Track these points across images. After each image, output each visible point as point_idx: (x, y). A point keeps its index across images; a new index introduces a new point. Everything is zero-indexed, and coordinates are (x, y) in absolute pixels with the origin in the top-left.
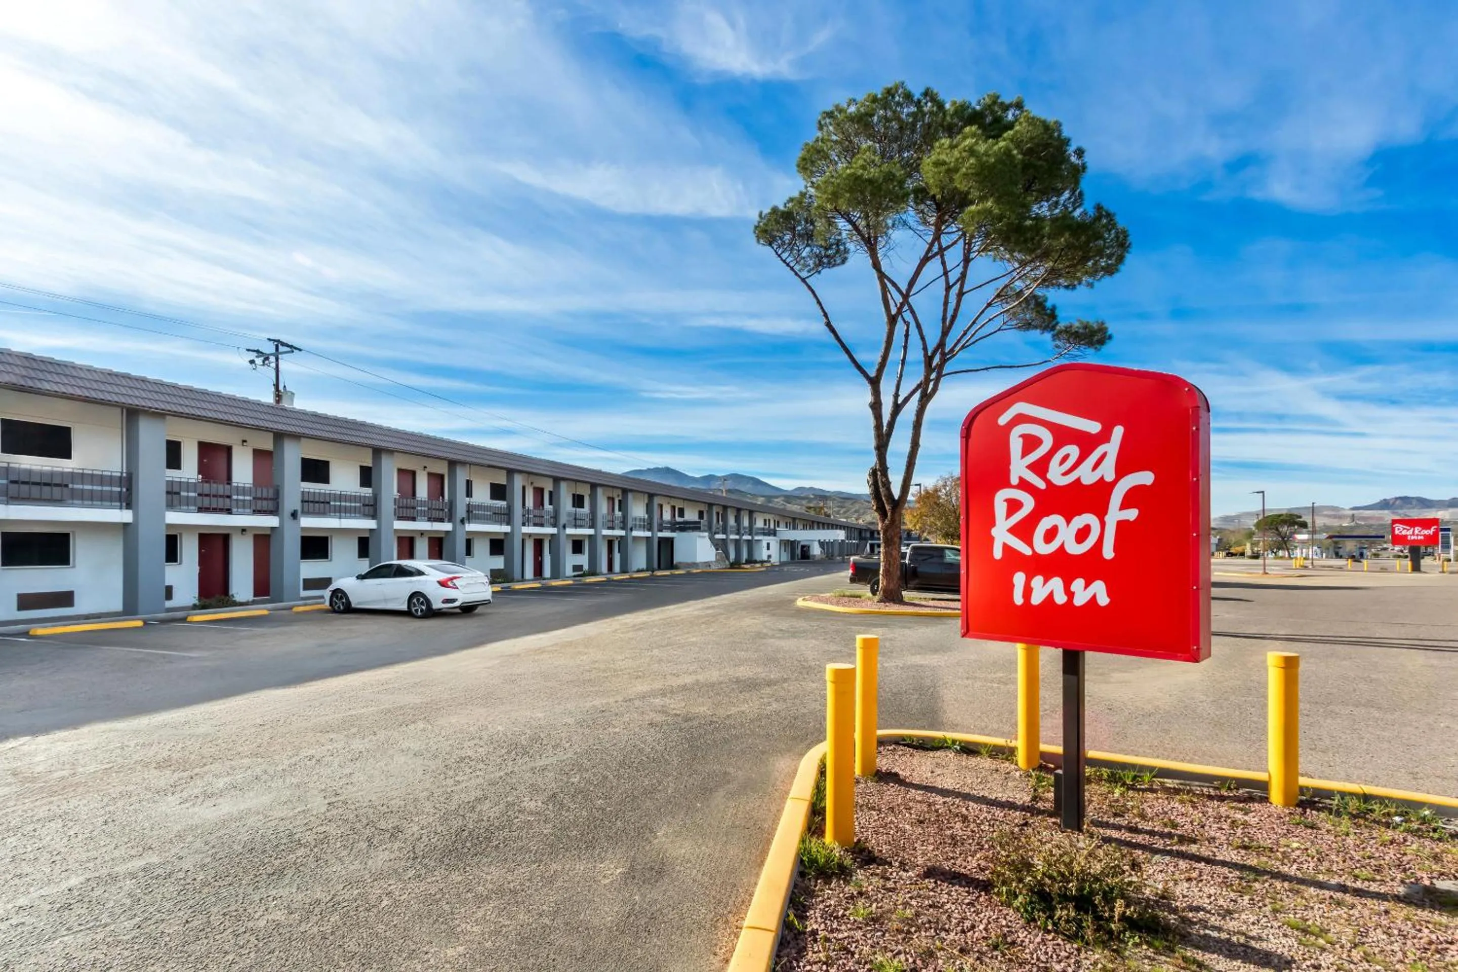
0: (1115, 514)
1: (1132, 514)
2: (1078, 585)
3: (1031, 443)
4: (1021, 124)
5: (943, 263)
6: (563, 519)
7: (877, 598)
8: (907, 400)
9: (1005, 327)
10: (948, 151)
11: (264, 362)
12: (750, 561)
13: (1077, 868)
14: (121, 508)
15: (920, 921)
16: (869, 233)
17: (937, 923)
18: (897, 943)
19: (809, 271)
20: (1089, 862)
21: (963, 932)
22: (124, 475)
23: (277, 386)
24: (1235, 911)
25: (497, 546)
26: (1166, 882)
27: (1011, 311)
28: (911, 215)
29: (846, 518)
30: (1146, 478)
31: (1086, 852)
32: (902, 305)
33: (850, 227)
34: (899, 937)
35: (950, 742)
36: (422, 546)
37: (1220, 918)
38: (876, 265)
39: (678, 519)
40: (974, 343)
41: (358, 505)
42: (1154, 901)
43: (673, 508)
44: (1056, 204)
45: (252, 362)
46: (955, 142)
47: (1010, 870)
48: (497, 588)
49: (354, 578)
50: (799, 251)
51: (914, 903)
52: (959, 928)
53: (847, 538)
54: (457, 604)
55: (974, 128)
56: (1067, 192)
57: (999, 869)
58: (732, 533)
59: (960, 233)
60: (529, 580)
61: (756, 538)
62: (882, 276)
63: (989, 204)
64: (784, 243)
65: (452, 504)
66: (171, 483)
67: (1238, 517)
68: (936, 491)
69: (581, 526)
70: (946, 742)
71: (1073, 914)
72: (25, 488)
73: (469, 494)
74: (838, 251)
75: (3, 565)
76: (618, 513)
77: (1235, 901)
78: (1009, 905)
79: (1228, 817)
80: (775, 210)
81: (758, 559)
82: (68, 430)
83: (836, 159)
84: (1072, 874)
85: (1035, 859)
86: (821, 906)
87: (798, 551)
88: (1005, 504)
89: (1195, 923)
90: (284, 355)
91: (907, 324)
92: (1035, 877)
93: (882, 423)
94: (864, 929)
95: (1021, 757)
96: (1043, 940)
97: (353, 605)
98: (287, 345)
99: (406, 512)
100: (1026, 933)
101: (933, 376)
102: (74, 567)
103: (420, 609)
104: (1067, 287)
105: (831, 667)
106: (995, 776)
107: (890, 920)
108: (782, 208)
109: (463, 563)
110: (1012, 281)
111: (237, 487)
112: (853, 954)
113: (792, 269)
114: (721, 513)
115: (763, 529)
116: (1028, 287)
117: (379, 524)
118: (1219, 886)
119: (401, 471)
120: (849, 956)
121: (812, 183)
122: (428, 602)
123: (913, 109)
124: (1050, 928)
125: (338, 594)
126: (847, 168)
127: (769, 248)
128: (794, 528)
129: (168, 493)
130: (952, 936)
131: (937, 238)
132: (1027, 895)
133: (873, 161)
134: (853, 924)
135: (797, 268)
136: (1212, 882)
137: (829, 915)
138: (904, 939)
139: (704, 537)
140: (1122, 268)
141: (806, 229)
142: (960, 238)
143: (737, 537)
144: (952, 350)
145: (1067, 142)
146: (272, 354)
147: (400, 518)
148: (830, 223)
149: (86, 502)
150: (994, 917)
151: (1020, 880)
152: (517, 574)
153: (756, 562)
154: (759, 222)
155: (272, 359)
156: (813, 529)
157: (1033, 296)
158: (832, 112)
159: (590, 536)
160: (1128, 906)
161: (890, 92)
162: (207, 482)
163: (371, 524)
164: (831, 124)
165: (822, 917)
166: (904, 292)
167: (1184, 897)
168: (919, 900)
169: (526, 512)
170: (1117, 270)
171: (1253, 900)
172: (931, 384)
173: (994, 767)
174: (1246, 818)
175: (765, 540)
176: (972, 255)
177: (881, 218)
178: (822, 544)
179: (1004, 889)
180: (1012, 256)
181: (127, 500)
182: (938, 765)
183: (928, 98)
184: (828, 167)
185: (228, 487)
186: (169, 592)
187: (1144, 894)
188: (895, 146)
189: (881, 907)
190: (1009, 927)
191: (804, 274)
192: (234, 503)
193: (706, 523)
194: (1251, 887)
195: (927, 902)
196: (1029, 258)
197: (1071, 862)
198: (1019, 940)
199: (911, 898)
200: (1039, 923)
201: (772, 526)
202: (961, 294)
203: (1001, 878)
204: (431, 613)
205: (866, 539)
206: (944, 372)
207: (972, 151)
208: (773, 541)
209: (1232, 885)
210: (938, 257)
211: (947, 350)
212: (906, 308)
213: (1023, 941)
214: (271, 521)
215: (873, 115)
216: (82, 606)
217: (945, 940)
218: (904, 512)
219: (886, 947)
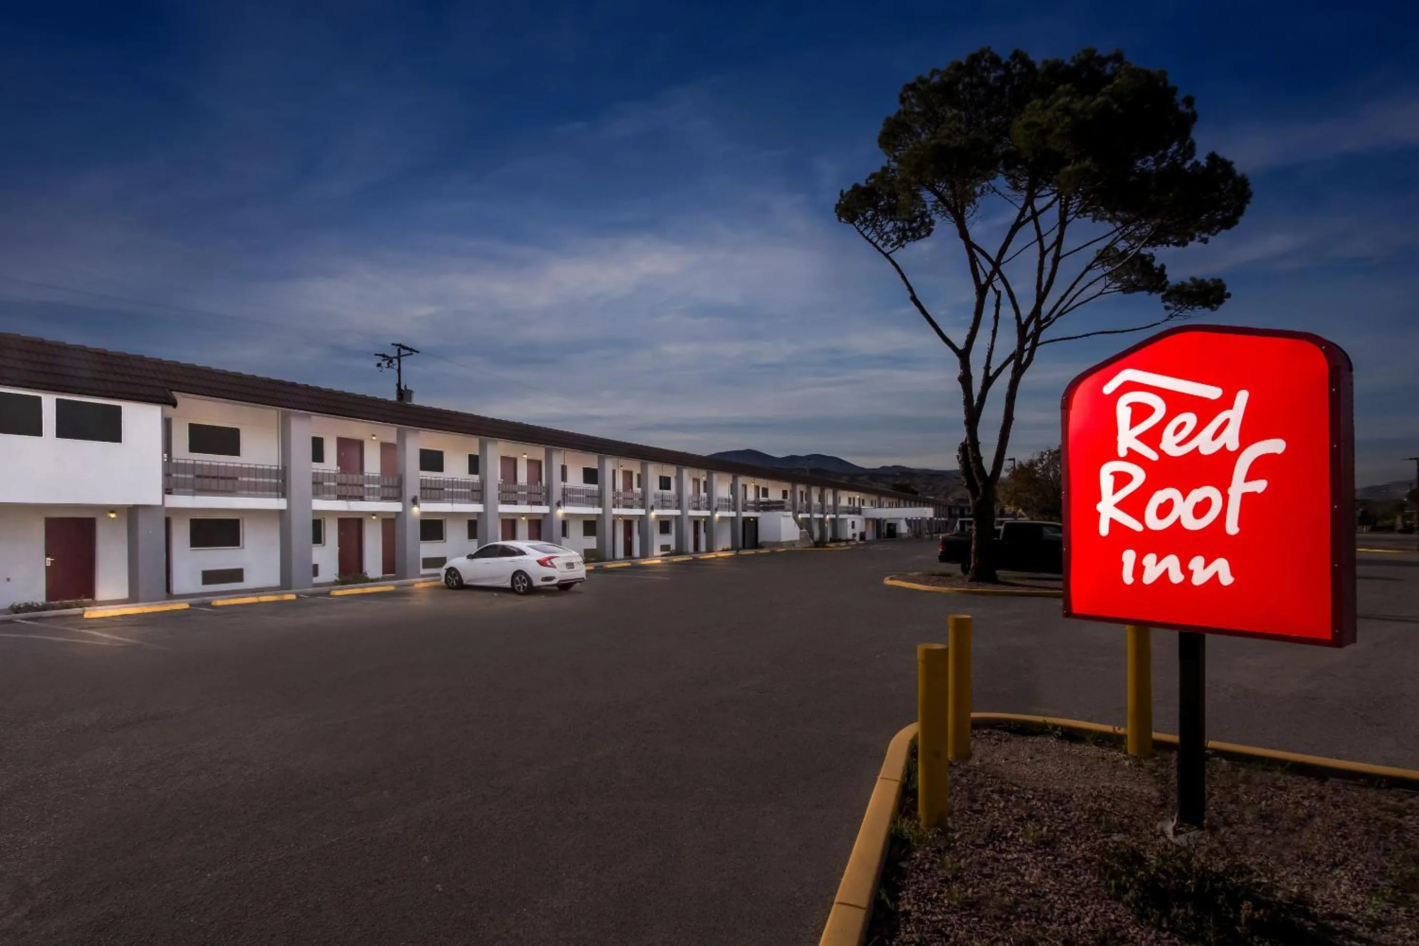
0: (1239, 486)
1: (1259, 486)
2: (1197, 563)
3: (1140, 412)
4: (1120, 76)
5: (1037, 228)
6: (651, 501)
7: (968, 577)
8: (999, 372)
9: (1106, 290)
10: (1040, 112)
11: (388, 364)
12: (835, 540)
13: (1196, 865)
14: (278, 497)
15: (1019, 909)
16: (956, 203)
17: (1038, 912)
18: (995, 929)
19: (892, 246)
20: (1210, 859)
21: (1067, 923)
22: (280, 468)
23: (399, 385)
24: (1388, 923)
25: (590, 527)
26: (1303, 886)
27: (1114, 273)
28: (1001, 182)
29: (935, 495)
30: (1276, 446)
31: (1206, 849)
32: (993, 274)
33: (935, 198)
34: (997, 924)
35: (1050, 727)
36: (523, 529)
37: (1368, 929)
38: (964, 234)
39: (762, 499)
40: (1073, 308)
41: (467, 490)
42: (1286, 904)
43: (757, 488)
44: (1163, 158)
45: (379, 365)
46: (1047, 102)
47: (1119, 863)
48: (591, 567)
49: (465, 558)
50: (881, 226)
51: (1013, 890)
52: (1063, 920)
53: (935, 515)
54: (554, 582)
55: (1068, 86)
56: (1176, 143)
57: (1107, 861)
58: (816, 512)
59: (1055, 195)
60: (620, 560)
61: (841, 516)
62: (970, 246)
63: (1087, 163)
64: (866, 220)
65: (549, 489)
66: (315, 475)
67: (1386, 487)
68: (1032, 464)
69: (668, 508)
70: (1047, 728)
71: (1192, 913)
72: (206, 481)
73: (564, 478)
74: (923, 223)
75: (192, 546)
76: (703, 494)
77: (1388, 912)
78: (1118, 899)
79: (1377, 819)
80: (856, 187)
81: (843, 537)
82: (237, 430)
83: (920, 130)
84: (1190, 871)
85: (1148, 853)
86: (914, 888)
87: (885, 530)
88: (1112, 478)
89: (1339, 933)
90: (404, 358)
91: (998, 293)
92: (1148, 872)
93: (972, 396)
94: (960, 914)
95: (1131, 746)
96: (1156, 937)
97: (465, 582)
98: (407, 349)
99: (509, 495)
100: (1137, 929)
101: (1028, 345)
102: (243, 548)
103: (522, 586)
104: (1176, 244)
105: (921, 648)
106: (1101, 764)
107: (987, 906)
108: (863, 184)
109: (559, 544)
110: (1115, 241)
111: (368, 476)
112: (948, 937)
113: (875, 245)
114: (805, 491)
115: (848, 507)
116: (1132, 247)
117: (485, 508)
118: (1367, 894)
119: (503, 458)
120: (944, 939)
121: (895, 157)
122: (529, 579)
123: (1001, 72)
124: (1165, 925)
125: (452, 572)
126: (931, 139)
127: (851, 225)
128: (880, 507)
129: (314, 483)
130: (1055, 926)
131: (1029, 202)
132: (1139, 889)
133: (959, 129)
134: (947, 907)
135: (880, 243)
136: (1359, 889)
137: (922, 897)
138: (1002, 927)
139: (789, 516)
140: (1241, 219)
141: (889, 203)
142: (1055, 200)
143: (821, 516)
144: (1048, 318)
145: (1174, 90)
146: (394, 357)
147: (504, 502)
148: (915, 196)
149: (251, 493)
150: (1102, 910)
151: (1131, 874)
152: (609, 555)
153: (840, 541)
154: (840, 201)
155: (395, 361)
156: (899, 507)
157: (1138, 255)
158: (914, 84)
159: (677, 517)
160: (1256, 909)
161: (975, 59)
162: (344, 473)
163: (478, 508)
164: (913, 96)
165: (915, 899)
166: (994, 260)
167: (1324, 903)
168: (1018, 888)
169: (616, 494)
170: (1236, 223)
171: (1411, 912)
172: (1026, 355)
173: (1100, 754)
174: (1400, 821)
175: (850, 518)
176: (1069, 218)
177: (968, 187)
178: (909, 522)
179: (1113, 882)
180: (1114, 216)
181: (282, 490)
182: (1037, 750)
183: (1017, 60)
184: (911, 140)
185: (361, 476)
186: (315, 570)
187: (1276, 897)
188: (982, 112)
189: (978, 893)
190: (1118, 922)
191: (887, 249)
192: (366, 491)
193: (790, 502)
194: (1407, 898)
195: (1026, 891)
196: (1133, 216)
197: (1189, 858)
198: (1129, 936)
199: (1009, 885)
200: (1152, 920)
201: (857, 505)
202: (1056, 259)
203: (1109, 871)
204: (532, 590)
205: (956, 517)
206: (1039, 342)
207: (1066, 110)
208: (857, 519)
209: (1383, 894)
210: (1032, 221)
211: (1042, 318)
212: (997, 276)
213: (1134, 938)
214: (395, 507)
215: (959, 83)
216: (250, 581)
217: (1048, 930)
218: (997, 487)
219: (983, 933)
